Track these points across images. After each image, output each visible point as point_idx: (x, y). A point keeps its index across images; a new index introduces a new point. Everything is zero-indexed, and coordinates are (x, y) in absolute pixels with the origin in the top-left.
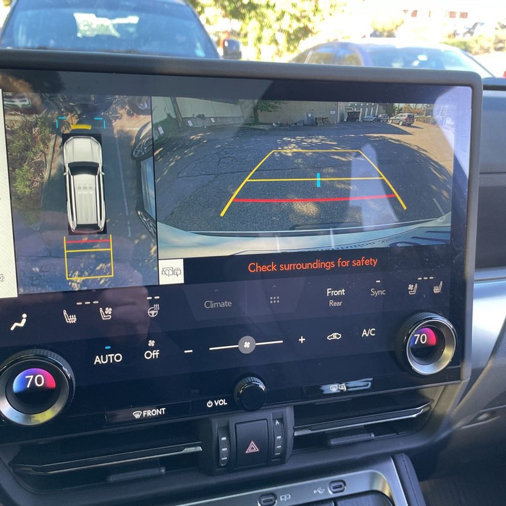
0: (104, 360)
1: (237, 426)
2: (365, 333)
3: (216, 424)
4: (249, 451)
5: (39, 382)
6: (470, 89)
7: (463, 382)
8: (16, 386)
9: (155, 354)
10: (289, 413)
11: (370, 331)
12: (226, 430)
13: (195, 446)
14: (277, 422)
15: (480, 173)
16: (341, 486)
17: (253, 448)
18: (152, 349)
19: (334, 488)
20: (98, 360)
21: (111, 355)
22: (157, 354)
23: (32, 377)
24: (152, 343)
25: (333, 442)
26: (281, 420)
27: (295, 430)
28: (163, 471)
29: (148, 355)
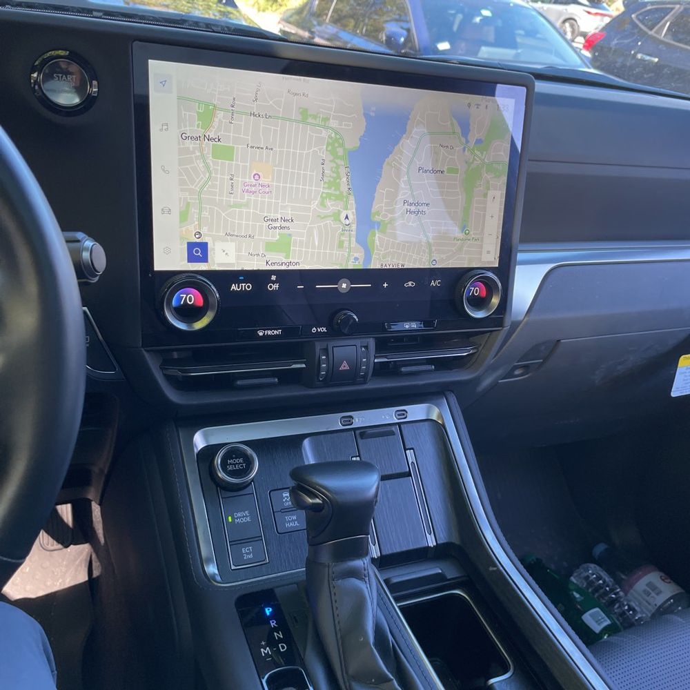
0: (238, 288)
1: (334, 348)
2: (433, 283)
3: (318, 346)
4: (342, 368)
5: (190, 301)
6: (525, 89)
7: (505, 328)
8: (174, 303)
9: (276, 286)
10: (372, 343)
11: (437, 282)
12: (326, 351)
13: (301, 363)
14: (363, 349)
15: (529, 160)
16: (404, 415)
17: (345, 366)
18: (274, 282)
19: (399, 415)
20: (234, 287)
21: (244, 285)
22: (277, 286)
23: (185, 296)
24: (274, 278)
25: (403, 369)
26: (366, 347)
27: (375, 357)
28: (276, 380)
29: (271, 287)
